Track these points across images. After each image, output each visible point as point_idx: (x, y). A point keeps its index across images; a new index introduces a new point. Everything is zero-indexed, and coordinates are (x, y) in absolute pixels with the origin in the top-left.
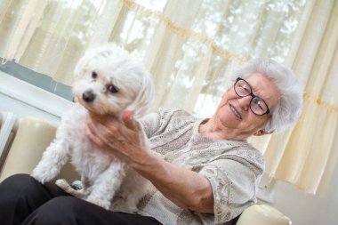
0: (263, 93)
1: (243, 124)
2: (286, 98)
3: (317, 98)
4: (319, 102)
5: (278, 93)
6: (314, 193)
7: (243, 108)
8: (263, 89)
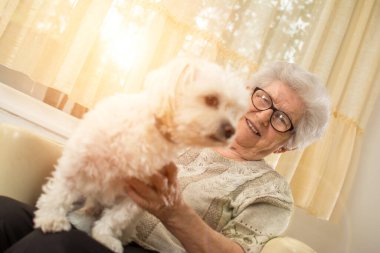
0: (286, 105)
1: (262, 142)
2: (312, 112)
3: (335, 110)
4: (335, 115)
5: (304, 105)
6: (328, 219)
7: (262, 124)
8: (287, 101)
